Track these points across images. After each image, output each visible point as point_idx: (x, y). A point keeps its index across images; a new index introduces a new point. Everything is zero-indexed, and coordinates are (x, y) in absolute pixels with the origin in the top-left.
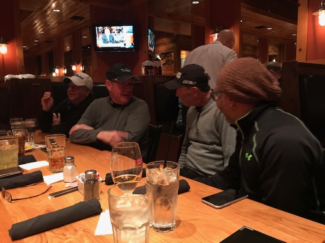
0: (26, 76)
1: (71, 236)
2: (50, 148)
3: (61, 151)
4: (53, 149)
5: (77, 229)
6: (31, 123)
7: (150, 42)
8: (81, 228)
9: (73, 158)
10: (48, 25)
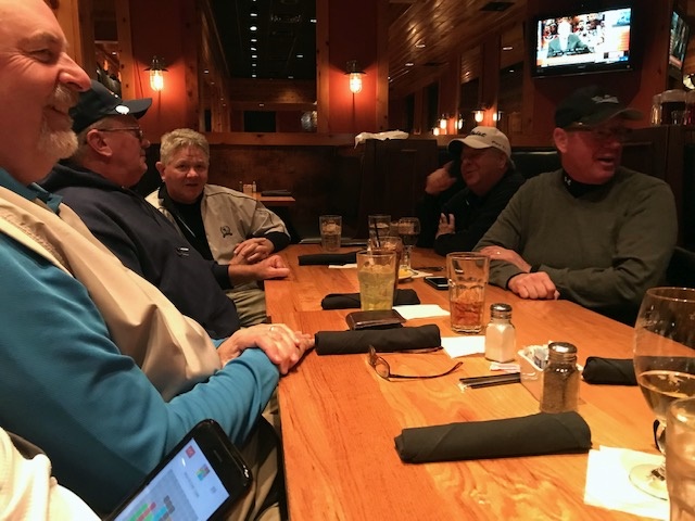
0: (392, 135)
1: (525, 487)
2: (454, 281)
3: (478, 290)
4: (460, 283)
5: (536, 473)
6: (407, 226)
7: (674, 42)
8: (547, 475)
9: (509, 309)
10: (434, 30)
